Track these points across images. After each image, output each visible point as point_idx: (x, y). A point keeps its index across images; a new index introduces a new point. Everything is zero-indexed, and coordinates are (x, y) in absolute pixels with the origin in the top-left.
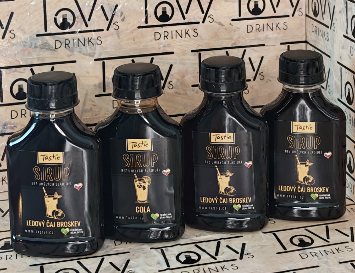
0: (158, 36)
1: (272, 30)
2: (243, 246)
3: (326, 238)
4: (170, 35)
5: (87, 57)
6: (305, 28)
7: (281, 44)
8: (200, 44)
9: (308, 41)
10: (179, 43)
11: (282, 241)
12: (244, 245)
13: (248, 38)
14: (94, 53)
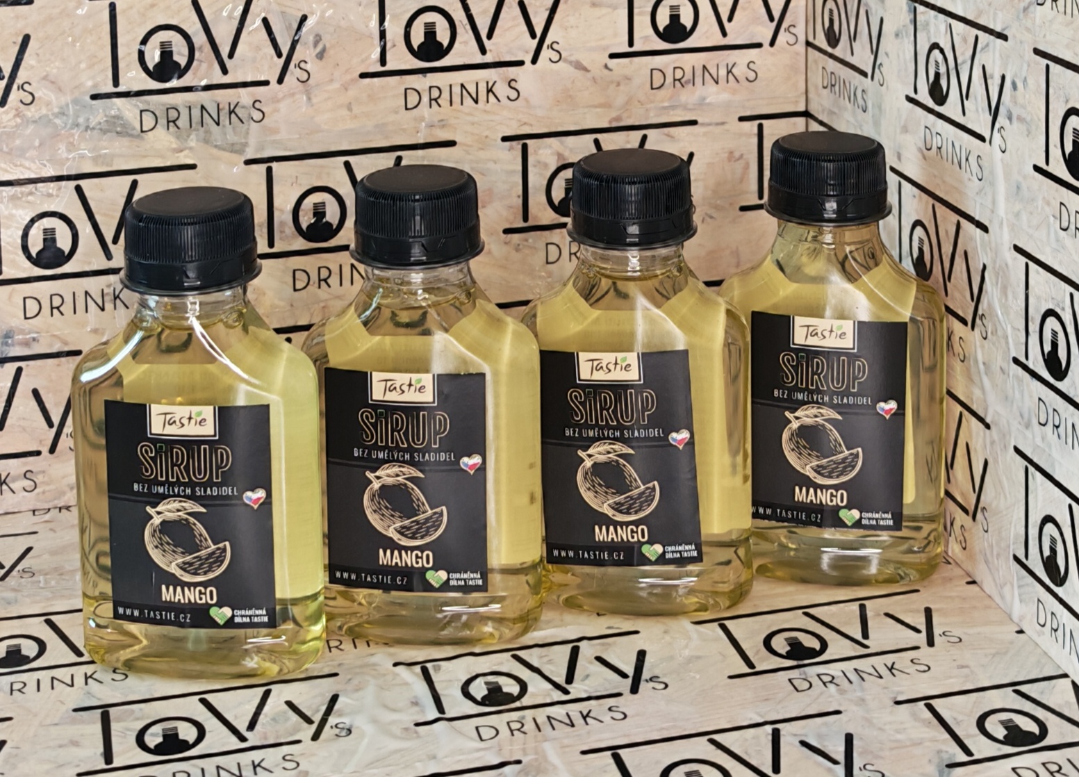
0: (413, 99)
1: (717, 83)
2: (641, 657)
3: (859, 636)
4: (446, 95)
5: (226, 155)
6: (804, 77)
7: (742, 119)
8: (525, 120)
9: (812, 112)
10: (470, 118)
11: (744, 646)
12: (642, 655)
13: (652, 105)
14: (245, 145)
